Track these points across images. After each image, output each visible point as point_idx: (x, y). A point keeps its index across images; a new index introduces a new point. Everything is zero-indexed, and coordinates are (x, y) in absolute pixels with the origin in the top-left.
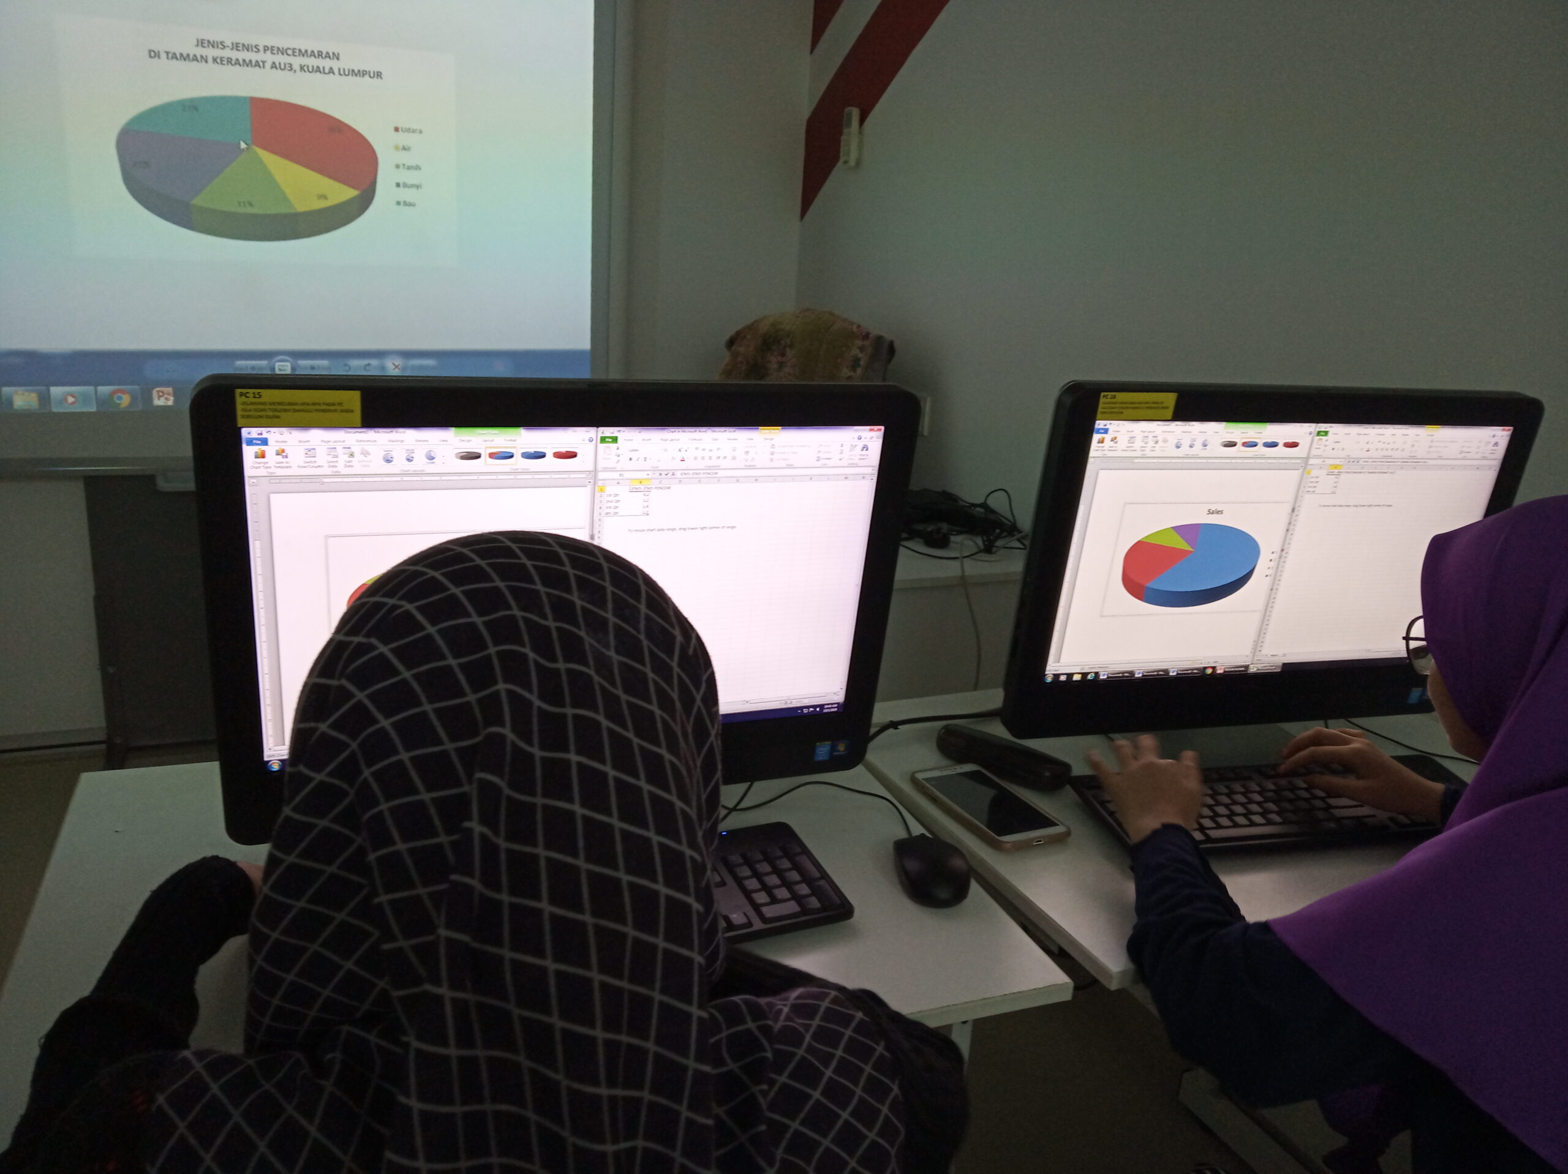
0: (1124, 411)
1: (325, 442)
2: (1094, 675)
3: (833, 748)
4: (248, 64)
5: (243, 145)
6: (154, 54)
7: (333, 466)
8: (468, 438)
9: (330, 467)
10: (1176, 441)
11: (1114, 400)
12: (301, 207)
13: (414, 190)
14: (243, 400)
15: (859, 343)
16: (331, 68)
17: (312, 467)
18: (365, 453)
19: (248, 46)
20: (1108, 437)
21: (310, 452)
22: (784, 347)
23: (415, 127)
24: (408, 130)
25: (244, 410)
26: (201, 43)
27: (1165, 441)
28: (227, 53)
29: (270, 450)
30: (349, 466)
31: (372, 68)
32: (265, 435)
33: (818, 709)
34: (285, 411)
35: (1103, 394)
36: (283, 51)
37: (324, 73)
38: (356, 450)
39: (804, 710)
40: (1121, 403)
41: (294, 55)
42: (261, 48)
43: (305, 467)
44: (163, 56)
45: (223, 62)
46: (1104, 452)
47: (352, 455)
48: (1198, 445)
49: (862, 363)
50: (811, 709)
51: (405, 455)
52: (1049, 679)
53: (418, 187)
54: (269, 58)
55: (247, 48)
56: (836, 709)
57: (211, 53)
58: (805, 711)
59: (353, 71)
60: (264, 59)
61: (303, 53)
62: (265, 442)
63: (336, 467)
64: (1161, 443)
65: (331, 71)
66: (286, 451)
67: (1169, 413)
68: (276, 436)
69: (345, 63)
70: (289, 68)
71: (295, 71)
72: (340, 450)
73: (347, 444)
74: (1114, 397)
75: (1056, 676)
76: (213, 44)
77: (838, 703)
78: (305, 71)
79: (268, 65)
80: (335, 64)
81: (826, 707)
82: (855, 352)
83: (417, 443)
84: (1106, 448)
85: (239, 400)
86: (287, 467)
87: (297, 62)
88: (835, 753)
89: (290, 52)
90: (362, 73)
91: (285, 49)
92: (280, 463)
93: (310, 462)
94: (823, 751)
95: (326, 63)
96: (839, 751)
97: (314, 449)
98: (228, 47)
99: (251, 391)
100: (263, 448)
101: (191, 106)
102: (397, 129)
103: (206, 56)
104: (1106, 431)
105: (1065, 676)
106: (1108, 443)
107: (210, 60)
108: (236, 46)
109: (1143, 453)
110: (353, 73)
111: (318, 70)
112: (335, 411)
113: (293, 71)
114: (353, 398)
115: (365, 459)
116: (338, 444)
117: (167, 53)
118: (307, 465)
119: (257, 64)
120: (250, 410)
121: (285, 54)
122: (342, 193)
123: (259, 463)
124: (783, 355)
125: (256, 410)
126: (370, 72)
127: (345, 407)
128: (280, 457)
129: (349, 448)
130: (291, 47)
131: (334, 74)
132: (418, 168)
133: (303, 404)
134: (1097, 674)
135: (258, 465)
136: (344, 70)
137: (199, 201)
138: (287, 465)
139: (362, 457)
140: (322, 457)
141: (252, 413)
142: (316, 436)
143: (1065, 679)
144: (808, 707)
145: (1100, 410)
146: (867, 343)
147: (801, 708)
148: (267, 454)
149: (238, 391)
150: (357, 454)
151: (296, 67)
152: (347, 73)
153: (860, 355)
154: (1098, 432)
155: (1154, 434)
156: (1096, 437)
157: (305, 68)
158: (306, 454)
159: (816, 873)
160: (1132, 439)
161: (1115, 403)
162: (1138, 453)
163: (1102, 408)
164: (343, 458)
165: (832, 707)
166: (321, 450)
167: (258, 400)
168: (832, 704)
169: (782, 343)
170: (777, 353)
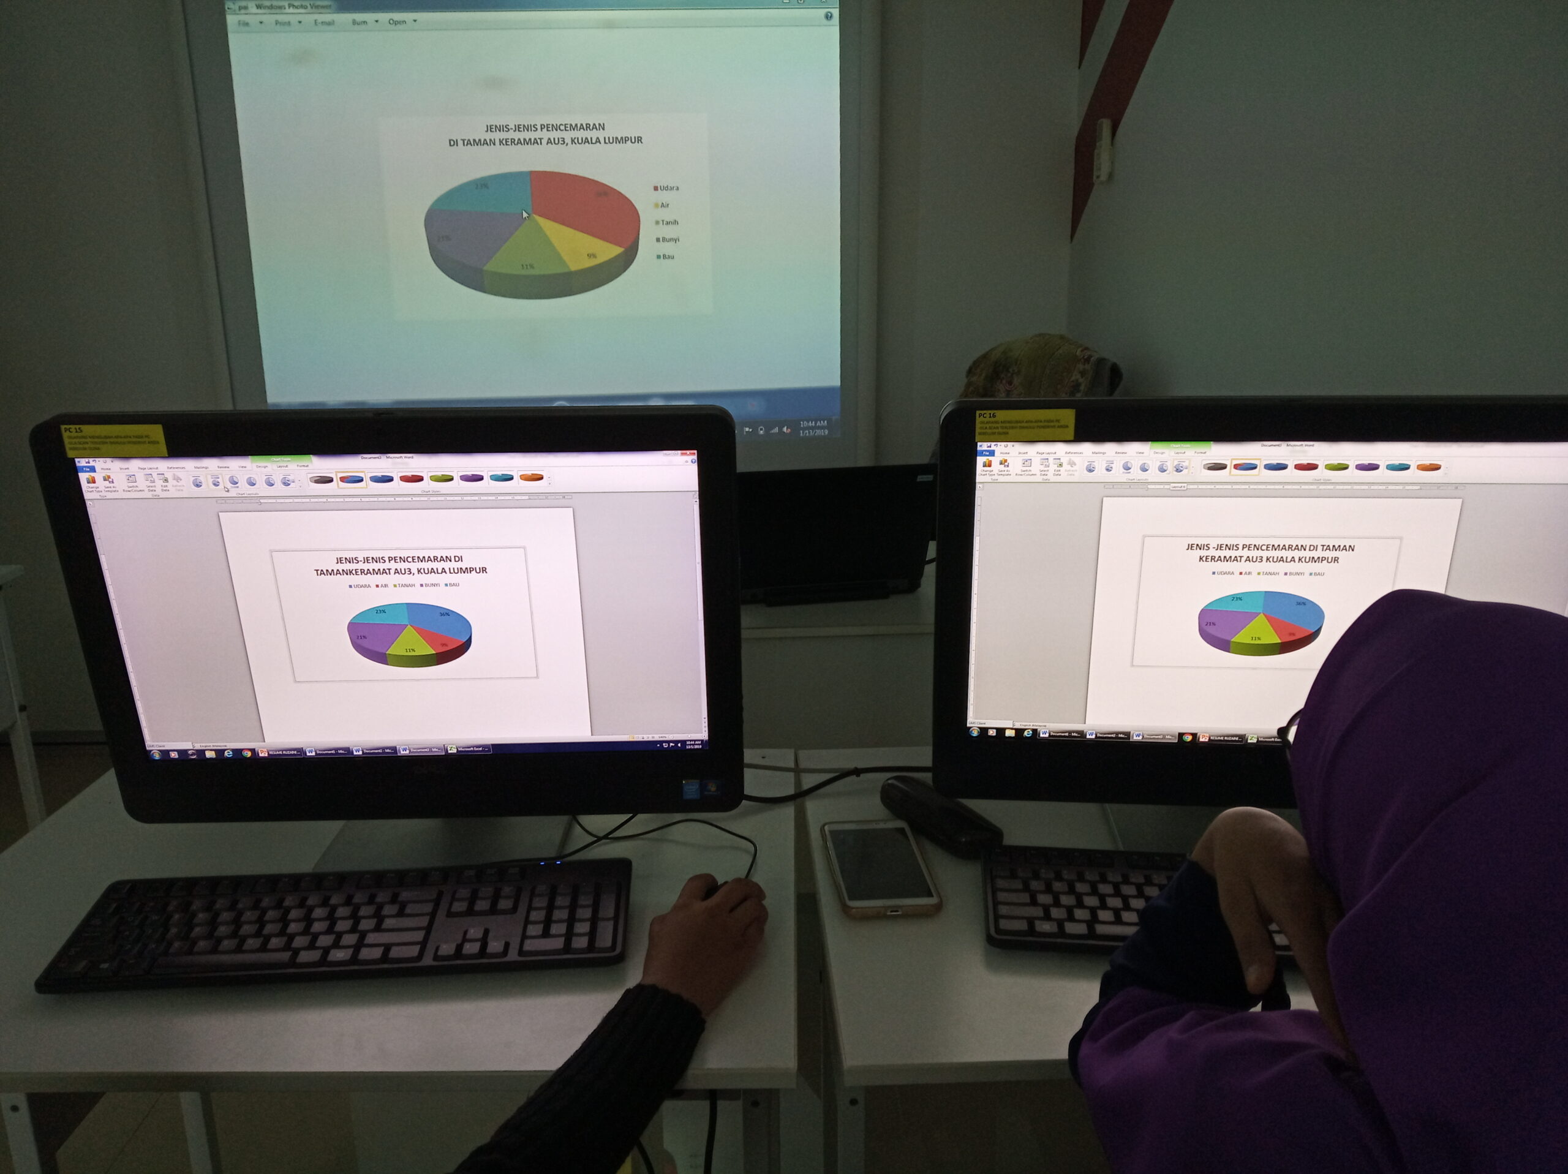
0: (1011, 431)
1: (141, 469)
2: (1031, 732)
3: (703, 788)
4: (527, 142)
5: (525, 215)
6: (453, 143)
7: (152, 491)
8: (265, 464)
9: (149, 491)
10: (1087, 464)
11: (993, 419)
12: (574, 267)
13: (672, 243)
14: (69, 434)
15: (1080, 366)
16: (598, 138)
17: (135, 491)
18: (178, 479)
19: (528, 126)
20: (995, 460)
21: (131, 478)
22: (1012, 374)
23: (671, 185)
24: (666, 188)
25: (70, 443)
26: (490, 129)
27: (1072, 464)
28: (512, 135)
29: (98, 476)
30: (166, 490)
31: (633, 134)
32: (92, 464)
33: (679, 745)
34: (104, 443)
35: (978, 412)
36: (557, 128)
37: (592, 143)
38: (169, 476)
39: (664, 744)
40: (1004, 422)
41: (566, 130)
42: (539, 127)
43: (129, 491)
44: (460, 143)
45: (508, 143)
46: (993, 477)
47: (166, 480)
48: (1118, 467)
49: (1082, 388)
50: (671, 744)
51: (210, 481)
52: (975, 733)
53: (676, 240)
54: (545, 135)
55: (527, 128)
56: (701, 746)
57: (498, 136)
59: (617, 138)
60: (540, 137)
61: (574, 128)
62: (93, 469)
63: (154, 491)
64: (1066, 466)
65: (598, 141)
66: (112, 477)
67: (1070, 433)
68: (103, 466)
69: (609, 133)
70: (562, 142)
71: (567, 144)
72: (155, 476)
73: (160, 471)
74: (994, 416)
75: (984, 731)
76: (500, 129)
77: (702, 741)
78: (575, 144)
79: (544, 142)
80: (601, 134)
81: (688, 743)
82: (1076, 376)
83: (219, 469)
84: (996, 472)
85: (66, 435)
86: (115, 491)
87: (568, 135)
88: (706, 793)
89: (562, 128)
90: (624, 140)
91: (558, 125)
92: (108, 487)
93: (133, 486)
94: (691, 789)
95: (593, 134)
96: (710, 791)
97: (134, 475)
98: (512, 129)
99: (73, 427)
100: (93, 474)
101: (482, 184)
102: (656, 189)
103: (494, 139)
104: (992, 453)
105: (995, 731)
106: (996, 466)
107: (497, 142)
108: (518, 128)
109: (1045, 477)
110: (617, 140)
111: (587, 141)
112: (145, 443)
113: (565, 144)
114: (157, 432)
115: (178, 484)
116: (153, 470)
117: (463, 140)
118: (130, 489)
119: (536, 142)
120: (75, 443)
121: (558, 130)
122: (610, 251)
123: (92, 488)
124: (1010, 383)
125: (80, 442)
126: (631, 137)
127: (151, 439)
128: (107, 482)
129: (163, 474)
130: (564, 124)
131: (600, 143)
132: (676, 222)
133: (117, 437)
134: (1035, 731)
135: (92, 490)
136: (609, 138)
137: (491, 266)
138: (114, 489)
139: (175, 483)
140: (142, 483)
141: (78, 446)
142: (135, 465)
143: (995, 734)
144: (668, 742)
145: (978, 431)
146: (1087, 367)
147: (661, 742)
148: (97, 480)
149: (63, 427)
150: (170, 480)
151: (568, 141)
152: (611, 141)
153: (1081, 380)
154: (982, 454)
155: (1056, 456)
156: (980, 460)
157: (576, 141)
158: (128, 480)
159: (611, 912)
160: (1027, 462)
161: (996, 422)
162: (1039, 478)
163: (981, 428)
164: (159, 483)
165: (697, 744)
166: (140, 477)
167: (80, 434)
168: (695, 741)
169: (1011, 370)
170: (1004, 381)
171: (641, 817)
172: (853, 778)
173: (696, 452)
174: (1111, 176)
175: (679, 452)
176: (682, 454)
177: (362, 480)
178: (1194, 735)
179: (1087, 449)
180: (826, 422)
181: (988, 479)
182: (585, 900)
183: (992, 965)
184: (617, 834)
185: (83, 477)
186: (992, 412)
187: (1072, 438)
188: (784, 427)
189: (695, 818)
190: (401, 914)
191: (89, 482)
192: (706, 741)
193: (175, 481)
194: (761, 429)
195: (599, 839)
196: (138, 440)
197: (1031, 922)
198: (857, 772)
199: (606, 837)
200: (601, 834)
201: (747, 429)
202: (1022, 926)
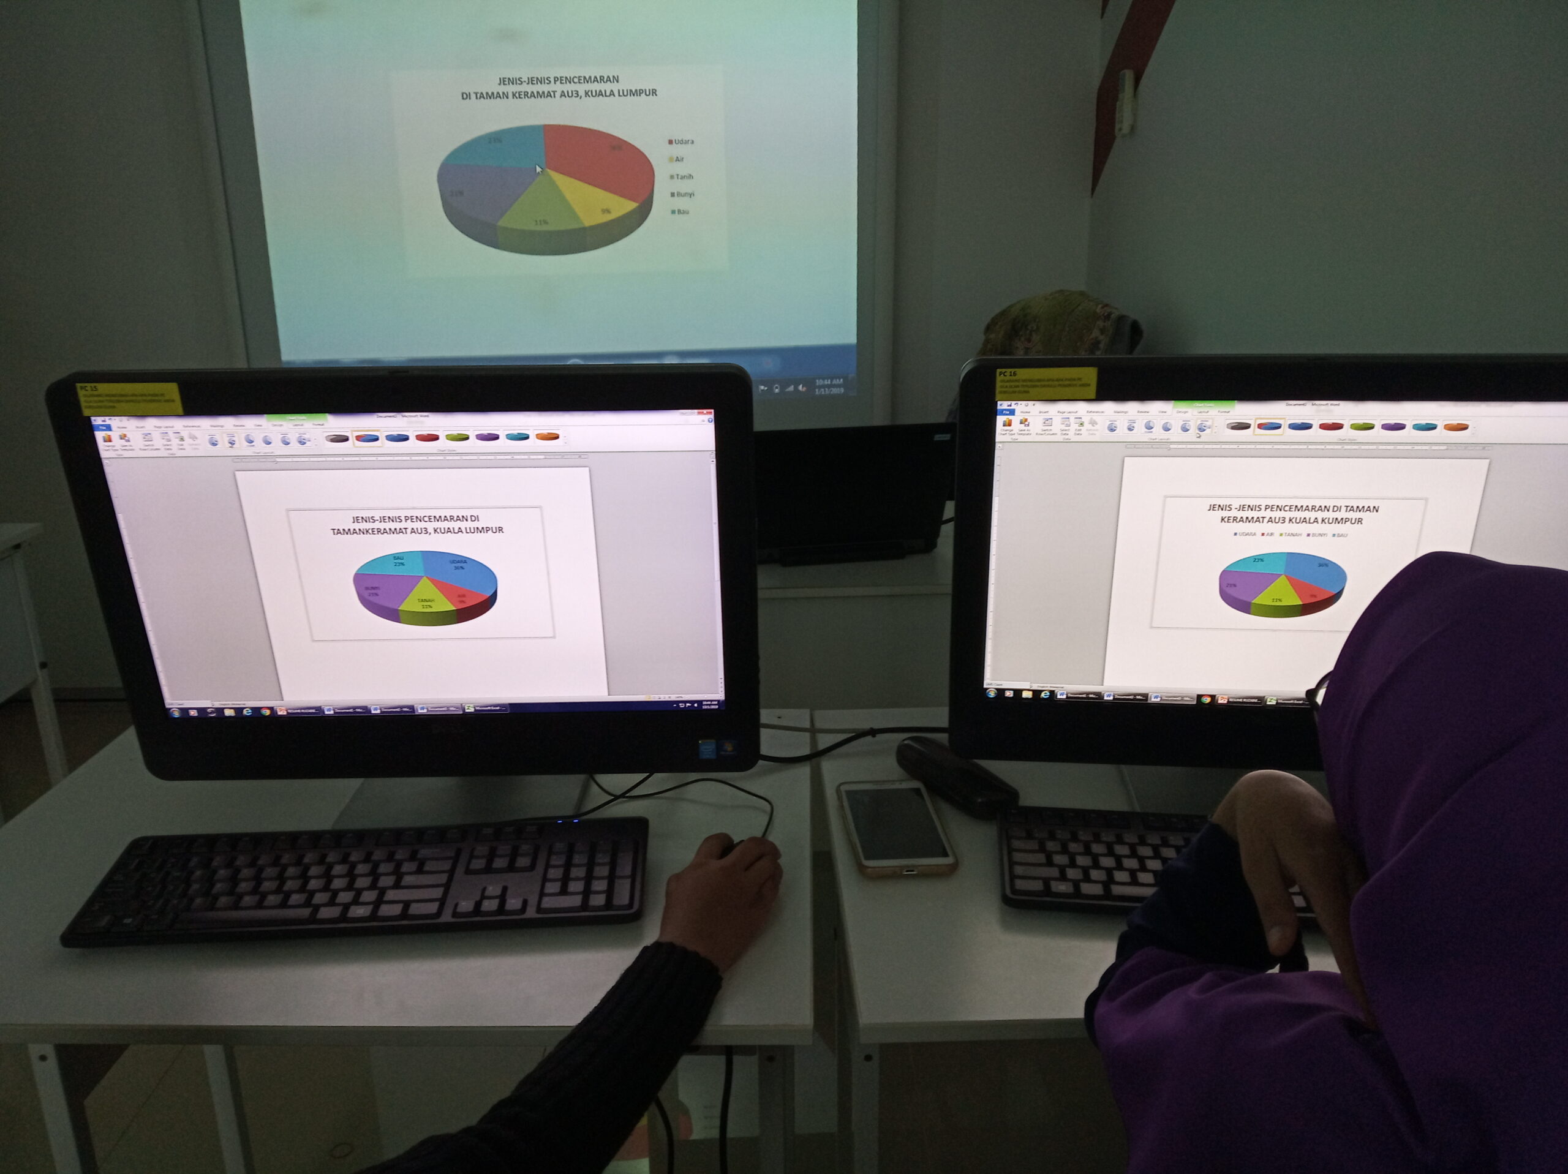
0: (1031, 390)
1: (158, 427)
2: (1048, 694)
3: (719, 748)
4: (541, 95)
5: (538, 169)
6: (466, 96)
7: (168, 449)
8: (280, 423)
9: (165, 449)
10: (1108, 423)
11: (1013, 378)
12: (588, 222)
13: (687, 198)
14: (84, 392)
15: (1100, 323)
16: (612, 91)
17: (151, 449)
18: (194, 438)
19: (541, 78)
20: (1015, 420)
21: (147, 436)
22: (1031, 331)
23: (686, 138)
24: (681, 142)
25: (86, 402)
26: (503, 81)
27: (1093, 423)
28: (525, 88)
29: (114, 434)
30: (181, 449)
31: (648, 87)
32: (108, 422)
33: (696, 705)
34: (119, 401)
35: (998, 370)
36: (570, 80)
37: (606, 96)
38: (184, 434)
39: (680, 704)
40: (1024, 381)
41: (579, 83)
42: (552, 80)
43: (145, 450)
44: (473, 96)
45: (521, 96)
46: (1013, 437)
47: (182, 439)
48: (1140, 428)
49: (1102, 346)
50: (688, 704)
51: (226, 439)
52: (992, 694)
53: (691, 195)
54: (558, 88)
55: (540, 81)
56: (717, 707)
57: (511, 89)
58: (682, 705)
59: (631, 91)
60: (554, 90)
61: (587, 80)
62: (109, 428)
63: (171, 449)
64: (1087, 426)
65: (612, 93)
66: (128, 436)
67: (1092, 391)
68: (119, 424)
69: (624, 85)
70: (576, 95)
71: (581, 98)
72: (171, 435)
73: (176, 429)
74: (1015, 374)
75: (1000, 692)
76: (512, 81)
77: (718, 701)
78: (589, 96)
79: (558, 94)
80: (615, 87)
81: (704, 703)
82: (1096, 333)
83: (235, 428)
84: (1016, 431)
85: (81, 393)
86: (131, 450)
87: (582, 88)
88: (723, 753)
89: (576, 80)
90: (638, 93)
91: (572, 78)
92: (124, 446)
93: (149, 445)
94: (707, 749)
95: (607, 87)
96: (726, 751)
97: (150, 434)
98: (525, 82)
99: (88, 385)
100: (109, 433)
101: (495, 138)
102: (671, 142)
103: (507, 93)
104: (1012, 412)
105: (1012, 692)
106: (1016, 426)
107: (510, 95)
108: (531, 81)
109: (1067, 437)
110: (632, 93)
111: (600, 94)
112: (159, 401)
113: (579, 97)
114: (172, 390)
115: (194, 443)
116: (169, 429)
117: (476, 94)
118: (146, 448)
119: (549, 95)
120: (91, 402)
121: (572, 83)
122: (623, 206)
123: (108, 446)
124: (1029, 340)
125: (96, 402)
126: (645, 90)
127: (167, 398)
128: (124, 441)
129: (179, 433)
130: (577, 76)
131: (614, 96)
132: (690, 177)
133: (132, 395)
134: (1052, 692)
135: (108, 448)
136: (623, 91)
137: (504, 222)
138: (131, 448)
139: (191, 441)
140: (158, 441)
141: (94, 404)
142: (151, 424)
143: (1012, 696)
144: (685, 702)
145: (998, 389)
146: (1107, 324)
147: (678, 702)
148: (113, 438)
149: (78, 385)
150: (186, 438)
151: (582, 93)
152: (625, 94)
153: (1101, 337)
154: (1002, 413)
155: (1078, 415)
156: (1000, 420)
157: (590, 94)
158: (144, 438)
159: (628, 871)
160: (1048, 422)
161: (1016, 381)
162: (1059, 438)
163: (1002, 387)
164: (175, 442)
165: (713, 705)
166: (156, 435)
167: (95, 393)
168: (711, 701)
169: (1029, 327)
170: (1023, 339)
171: (657, 776)
172: (869, 738)
173: (713, 411)
174: (1133, 128)
175: (696, 411)
176: (699, 413)
177: (377, 439)
178: (1213, 697)
179: (1109, 407)
180: (842, 380)
181: (1008, 438)
182: (602, 858)
183: (1006, 925)
184: (633, 793)
185: (99, 435)
186: (1013, 370)
187: (1093, 397)
188: (800, 385)
189: (713, 778)
190: (420, 871)
191: (105, 441)
192: (723, 701)
193: (191, 440)
194: (777, 388)
195: (617, 797)
196: (154, 398)
197: (1046, 882)
198: (873, 732)
199: (623, 795)
200: (619, 793)
201: (762, 387)
202: (1038, 886)
